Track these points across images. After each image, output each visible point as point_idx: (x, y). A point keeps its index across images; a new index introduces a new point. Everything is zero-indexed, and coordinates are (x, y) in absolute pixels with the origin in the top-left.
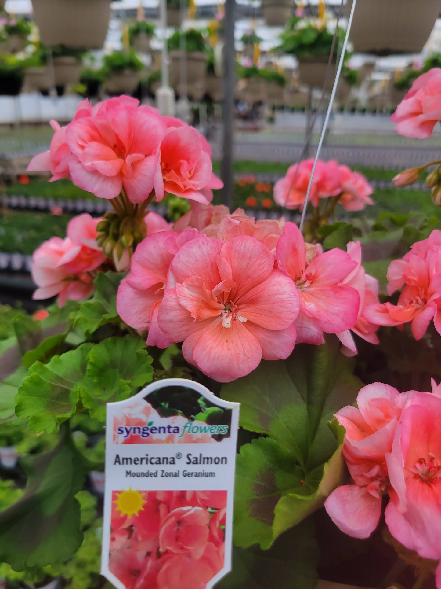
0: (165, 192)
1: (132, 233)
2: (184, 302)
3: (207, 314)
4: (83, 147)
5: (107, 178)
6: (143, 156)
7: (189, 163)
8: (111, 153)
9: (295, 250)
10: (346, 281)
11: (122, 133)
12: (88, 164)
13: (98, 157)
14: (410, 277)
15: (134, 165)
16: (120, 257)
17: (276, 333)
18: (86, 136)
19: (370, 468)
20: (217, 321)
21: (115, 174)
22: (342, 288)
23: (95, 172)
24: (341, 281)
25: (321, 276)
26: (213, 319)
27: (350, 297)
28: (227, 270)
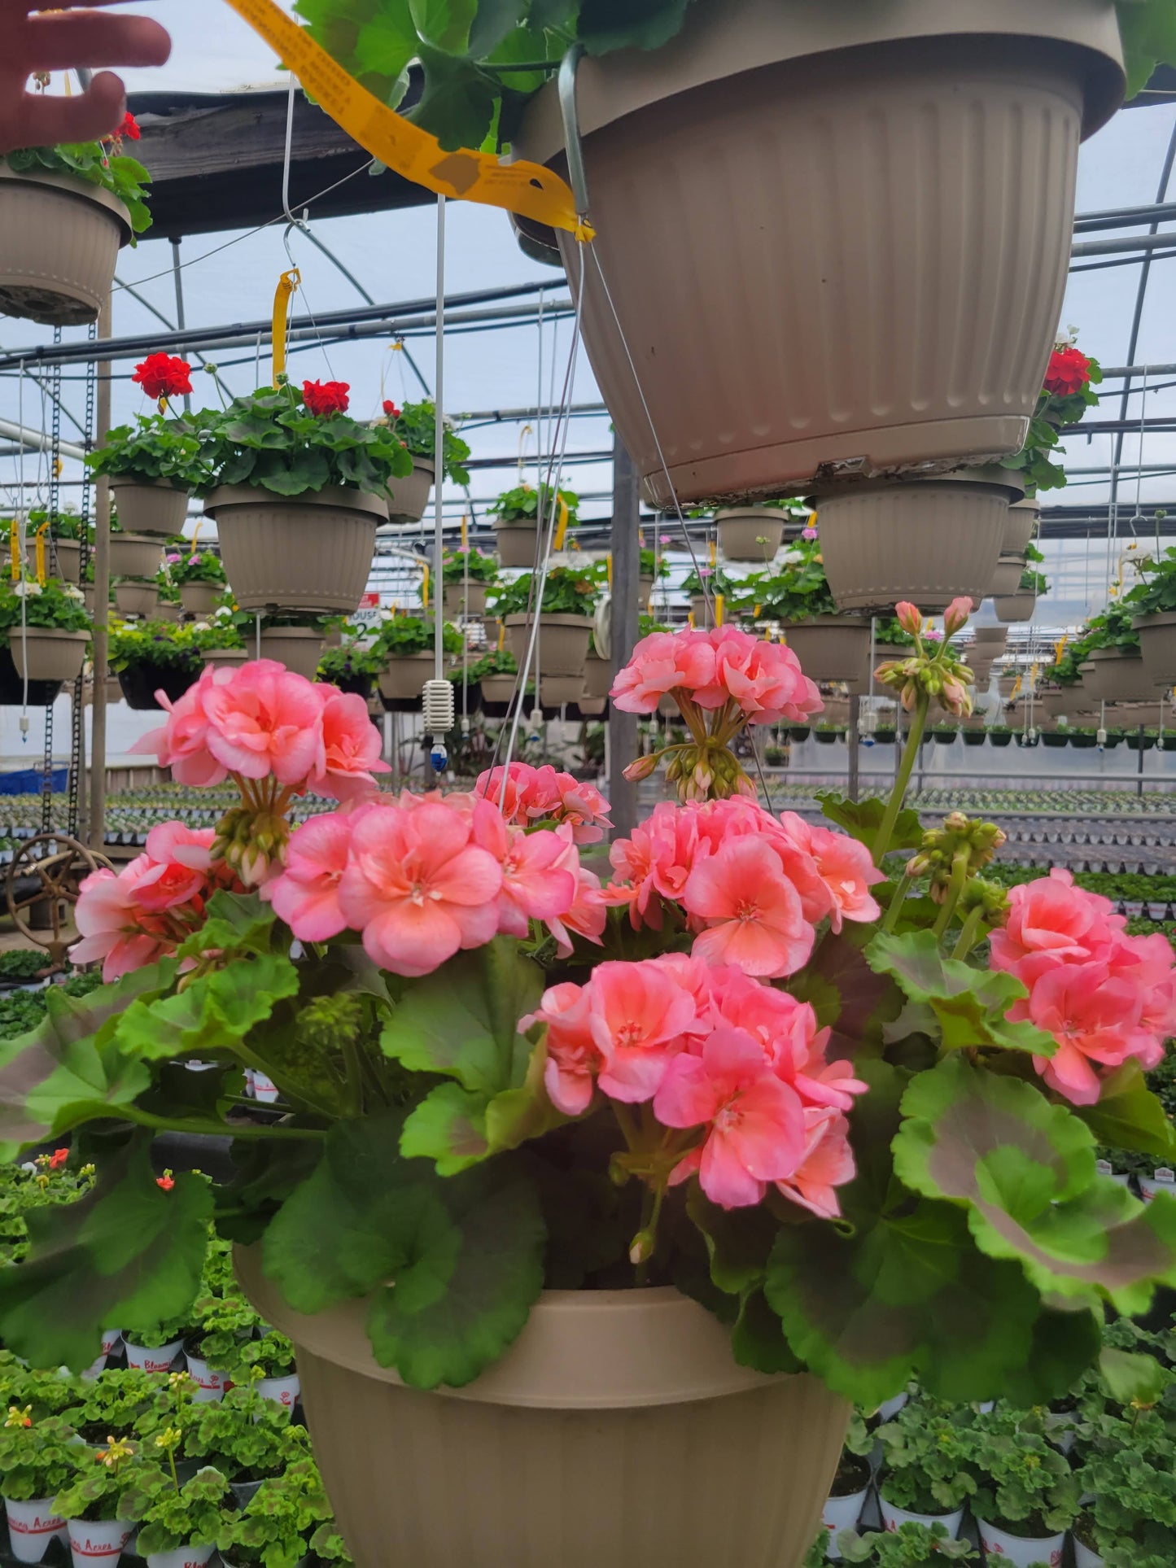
0: (328, 771)
1: (272, 832)
2: (369, 874)
3: (395, 891)
4: (223, 720)
5: (254, 753)
6: (296, 728)
7: (351, 737)
8: (256, 725)
9: (493, 827)
10: (556, 864)
11: (269, 704)
12: (232, 736)
13: (242, 729)
14: (633, 853)
15: (289, 737)
16: (252, 864)
17: (475, 908)
18: (223, 706)
19: (576, 1048)
20: (407, 901)
21: (263, 748)
22: (554, 872)
23: (240, 746)
24: (551, 864)
25: (526, 862)
26: (401, 898)
27: (561, 881)
28: (415, 839)
